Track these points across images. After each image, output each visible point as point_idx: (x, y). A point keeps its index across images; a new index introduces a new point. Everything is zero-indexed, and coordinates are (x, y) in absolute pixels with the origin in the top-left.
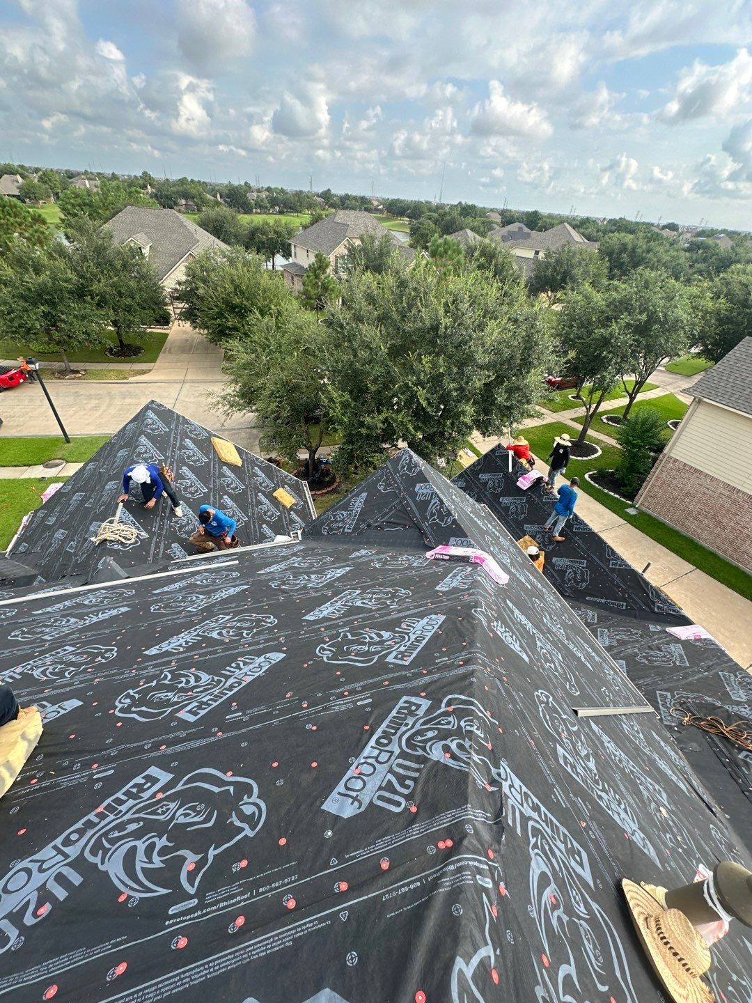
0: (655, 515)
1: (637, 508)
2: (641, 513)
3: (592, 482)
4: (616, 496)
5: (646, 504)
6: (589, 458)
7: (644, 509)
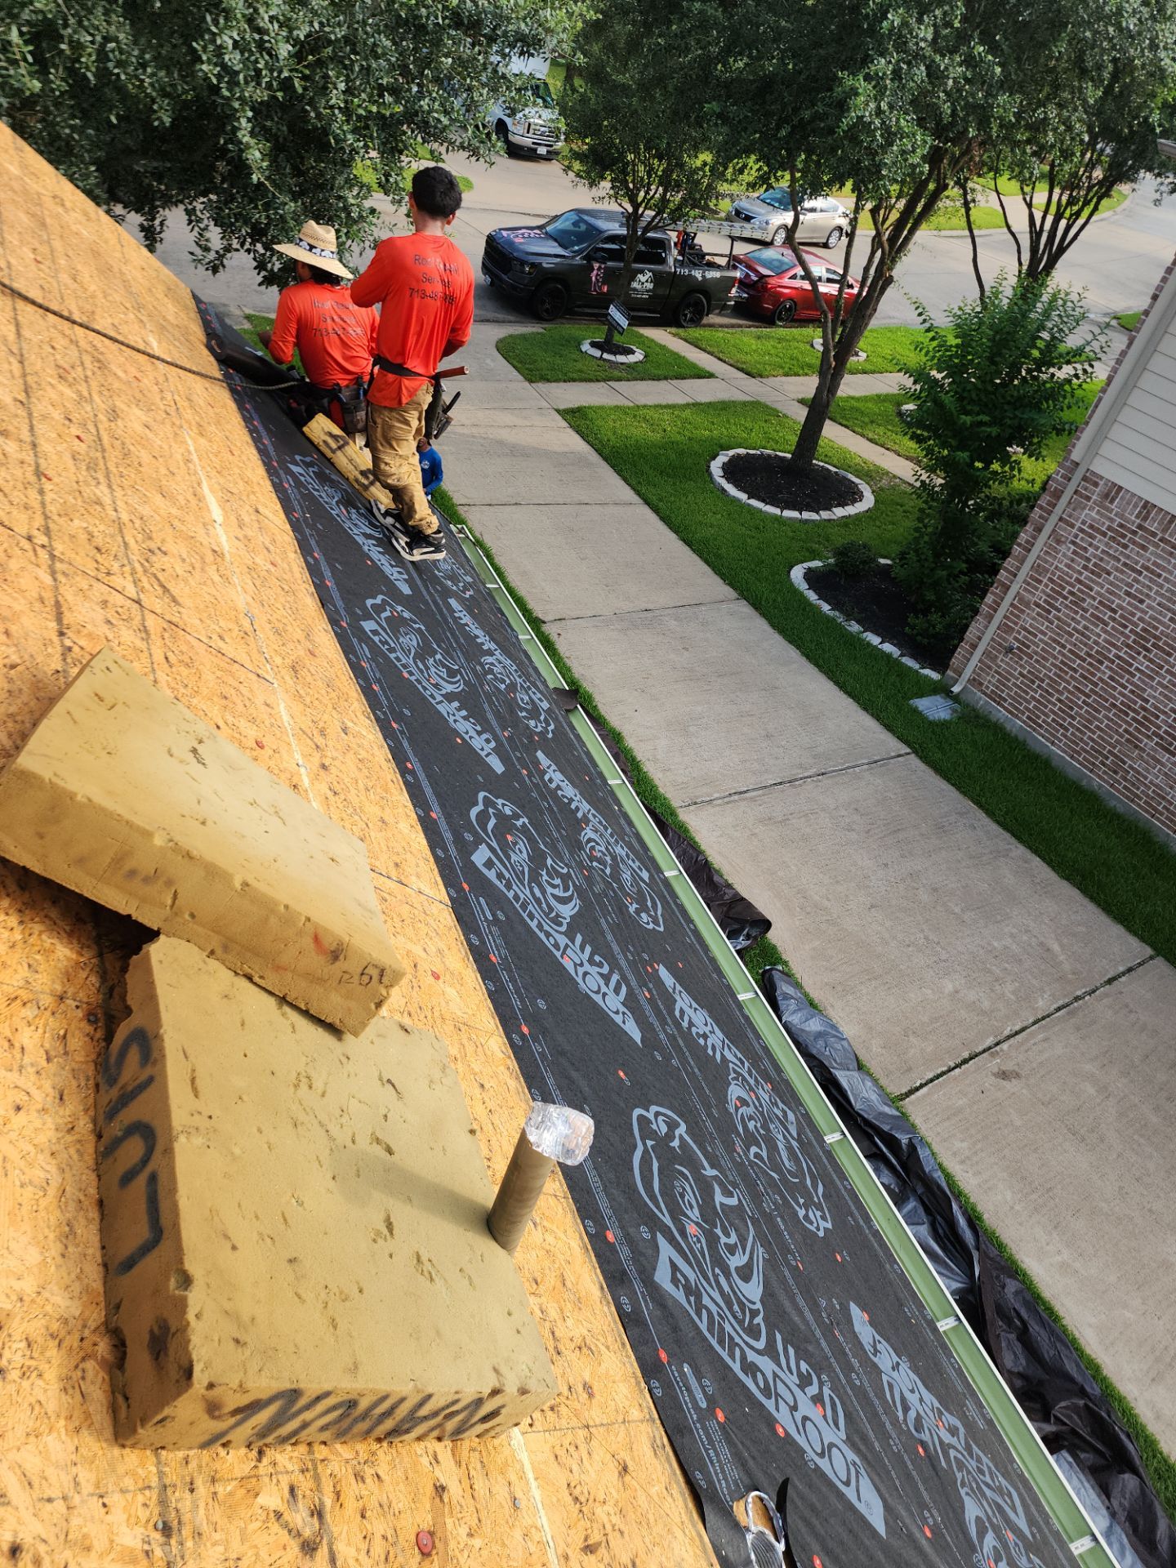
0: (1016, 724)
1: (956, 698)
2: (971, 717)
3: (812, 596)
4: (888, 647)
5: (990, 680)
6: (825, 515)
7: (981, 700)
